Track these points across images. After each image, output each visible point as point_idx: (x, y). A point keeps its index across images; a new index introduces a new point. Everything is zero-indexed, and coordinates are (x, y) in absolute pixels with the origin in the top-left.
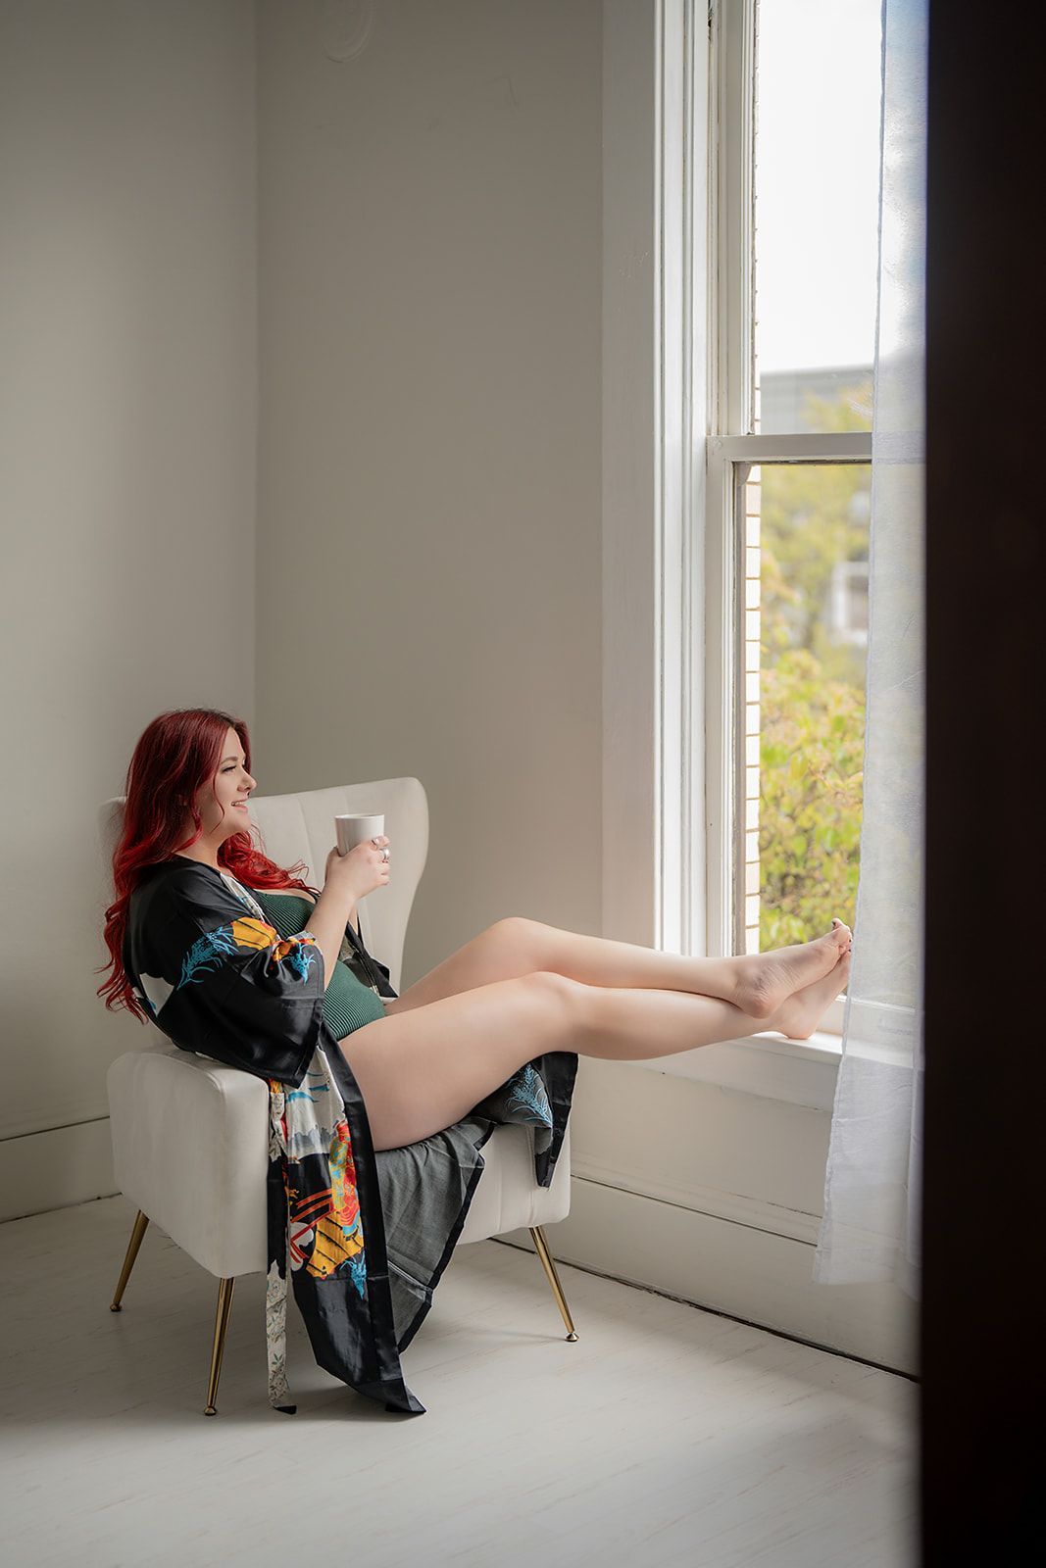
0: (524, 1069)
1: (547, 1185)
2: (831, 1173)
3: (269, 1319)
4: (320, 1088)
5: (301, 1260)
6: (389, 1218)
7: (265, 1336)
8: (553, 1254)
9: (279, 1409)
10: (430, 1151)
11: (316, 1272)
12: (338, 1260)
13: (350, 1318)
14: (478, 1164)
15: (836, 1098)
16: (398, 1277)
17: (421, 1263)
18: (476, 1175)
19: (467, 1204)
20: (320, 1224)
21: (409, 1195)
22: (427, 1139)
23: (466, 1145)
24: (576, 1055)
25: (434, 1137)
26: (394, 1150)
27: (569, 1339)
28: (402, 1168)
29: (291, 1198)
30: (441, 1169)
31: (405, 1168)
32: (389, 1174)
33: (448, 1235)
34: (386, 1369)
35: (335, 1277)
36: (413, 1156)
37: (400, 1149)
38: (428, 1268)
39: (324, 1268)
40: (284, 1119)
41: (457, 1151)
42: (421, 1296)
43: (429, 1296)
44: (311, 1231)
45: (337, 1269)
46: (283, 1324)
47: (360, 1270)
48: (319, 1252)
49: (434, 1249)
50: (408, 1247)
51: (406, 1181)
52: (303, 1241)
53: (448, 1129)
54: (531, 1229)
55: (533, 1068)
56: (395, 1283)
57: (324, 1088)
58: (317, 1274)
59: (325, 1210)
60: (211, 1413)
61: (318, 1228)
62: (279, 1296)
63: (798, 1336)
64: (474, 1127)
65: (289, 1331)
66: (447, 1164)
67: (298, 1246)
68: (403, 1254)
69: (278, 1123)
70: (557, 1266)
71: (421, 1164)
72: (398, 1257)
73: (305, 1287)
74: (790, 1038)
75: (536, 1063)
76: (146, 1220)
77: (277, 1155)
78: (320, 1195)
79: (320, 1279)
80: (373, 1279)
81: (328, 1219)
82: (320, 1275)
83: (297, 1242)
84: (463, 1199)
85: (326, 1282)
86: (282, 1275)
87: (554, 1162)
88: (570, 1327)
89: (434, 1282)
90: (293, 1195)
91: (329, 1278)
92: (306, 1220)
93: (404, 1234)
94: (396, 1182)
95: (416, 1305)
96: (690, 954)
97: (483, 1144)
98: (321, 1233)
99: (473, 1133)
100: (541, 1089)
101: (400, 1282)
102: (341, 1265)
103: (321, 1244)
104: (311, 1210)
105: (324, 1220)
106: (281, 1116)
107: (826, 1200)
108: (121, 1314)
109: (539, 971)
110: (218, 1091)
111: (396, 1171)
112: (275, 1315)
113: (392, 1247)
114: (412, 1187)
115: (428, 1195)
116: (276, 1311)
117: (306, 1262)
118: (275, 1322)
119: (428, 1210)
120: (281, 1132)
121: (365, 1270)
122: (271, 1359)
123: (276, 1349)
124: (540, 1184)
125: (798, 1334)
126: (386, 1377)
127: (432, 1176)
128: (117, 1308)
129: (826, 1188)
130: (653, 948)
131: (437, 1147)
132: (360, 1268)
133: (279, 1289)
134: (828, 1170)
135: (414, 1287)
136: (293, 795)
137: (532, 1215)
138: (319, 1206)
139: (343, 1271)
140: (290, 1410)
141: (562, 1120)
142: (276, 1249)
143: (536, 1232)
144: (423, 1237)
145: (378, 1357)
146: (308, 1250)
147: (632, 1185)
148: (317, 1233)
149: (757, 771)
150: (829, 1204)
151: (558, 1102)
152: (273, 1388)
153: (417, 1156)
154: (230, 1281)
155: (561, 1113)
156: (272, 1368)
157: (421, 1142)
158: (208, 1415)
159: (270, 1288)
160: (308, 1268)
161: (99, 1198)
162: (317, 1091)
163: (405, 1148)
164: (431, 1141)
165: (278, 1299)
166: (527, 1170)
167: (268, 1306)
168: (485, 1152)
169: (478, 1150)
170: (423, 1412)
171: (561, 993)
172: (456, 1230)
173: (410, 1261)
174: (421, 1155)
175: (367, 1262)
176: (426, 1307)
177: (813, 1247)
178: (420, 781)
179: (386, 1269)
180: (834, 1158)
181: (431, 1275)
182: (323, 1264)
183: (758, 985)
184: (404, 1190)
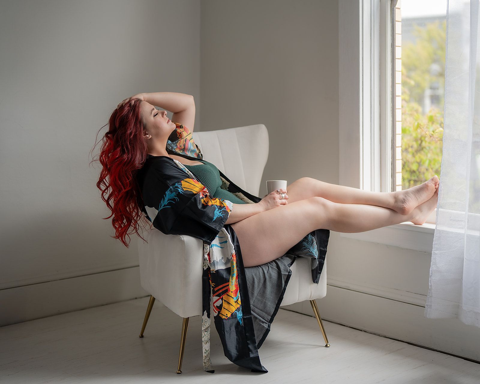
0: (308, 235)
1: (317, 282)
2: (432, 273)
3: (203, 334)
4: (224, 243)
5: (217, 312)
6: (253, 294)
7: (201, 341)
8: (322, 317)
9: (208, 371)
10: (270, 267)
11: (223, 316)
12: (232, 311)
13: (237, 333)
14: (289, 272)
15: (434, 243)
16: (256, 318)
17: (266, 313)
18: (288, 277)
19: (285, 289)
20: (225, 297)
21: (261, 284)
22: (268, 263)
23: (285, 265)
24: (329, 230)
25: (271, 262)
26: (255, 267)
27: (326, 346)
28: (258, 274)
29: (213, 287)
30: (274, 274)
31: (259, 274)
32: (253, 276)
33: (277, 302)
34: (252, 352)
35: (231, 318)
36: (262, 269)
37: (257, 266)
38: (269, 314)
39: (227, 315)
40: (209, 255)
41: (281, 267)
42: (266, 326)
43: (269, 326)
44: (220, 300)
45: (232, 315)
46: (209, 337)
47: (240, 315)
48: (224, 308)
49: (271, 307)
50: (260, 306)
51: (260, 279)
52: (218, 304)
53: (277, 259)
54: (311, 301)
55: (311, 235)
56: (255, 321)
57: (226, 242)
58: (224, 317)
59: (227, 291)
60: (179, 373)
61: (224, 299)
62: (207, 325)
63: (418, 344)
64: (288, 258)
65: (211, 340)
66: (276, 272)
67: (216, 306)
68: (259, 309)
69: (206, 256)
70: (323, 321)
71: (266, 272)
72: (256, 310)
73: (219, 322)
74: (415, 224)
75: (313, 233)
76: (154, 299)
77: (206, 267)
78: (224, 285)
79: (225, 319)
80: (245, 317)
81: (228, 295)
82: (225, 317)
83: (215, 305)
84: (283, 287)
85: (228, 321)
86: (209, 316)
87: (320, 273)
88: (326, 342)
89: (271, 321)
90: (213, 285)
91: (229, 319)
92: (219, 295)
93: (259, 301)
94: (256, 279)
95: (264, 330)
96: (374, 191)
97: (291, 265)
98: (225, 300)
99: (287, 261)
100: (315, 243)
101: (257, 320)
102: (233, 313)
103: (225, 305)
104: (221, 291)
105: (226, 295)
106: (207, 253)
107: (430, 284)
108: (144, 339)
109: (315, 196)
110: (182, 240)
111: (256, 275)
112: (206, 333)
113: (254, 306)
114: (262, 281)
115: (268, 284)
116: (206, 331)
117: (219, 313)
118: (206, 336)
119: (269, 291)
120: (208, 259)
121: (242, 314)
122: (204, 351)
123: (206, 347)
124: (314, 282)
125: (419, 344)
126: (252, 356)
127: (270, 277)
128: (142, 336)
129: (430, 279)
130: (359, 188)
131: (273, 266)
132: (240, 313)
133: (208, 323)
134: (430, 272)
135: (263, 322)
136: (214, 131)
137: (311, 295)
138: (224, 289)
139: (234, 316)
140: (212, 372)
141: (323, 256)
142: (206, 306)
143: (312, 303)
144: (267, 302)
145: (249, 348)
146: (220, 308)
147: (351, 287)
148: (223, 300)
149: (400, 136)
150: (431, 286)
151: (321, 249)
152: (205, 363)
153: (264, 269)
154: (187, 320)
155: (322, 254)
156: (204, 355)
157: (266, 264)
158: (178, 373)
159: (204, 322)
160: (220, 315)
161: (136, 298)
162: (223, 244)
163: (260, 266)
164: (270, 263)
165: (207, 326)
166: (309, 276)
167: (203, 329)
168: (292, 268)
169: (289, 267)
170: (266, 372)
171: (324, 205)
172: (280, 299)
173: (262, 312)
174: (266, 269)
175: (243, 311)
176: (268, 331)
177: (424, 308)
178: (265, 126)
179: (251, 314)
180: (433, 268)
181: (270, 318)
182: (226, 314)
183: (404, 201)
184: (259, 282)
